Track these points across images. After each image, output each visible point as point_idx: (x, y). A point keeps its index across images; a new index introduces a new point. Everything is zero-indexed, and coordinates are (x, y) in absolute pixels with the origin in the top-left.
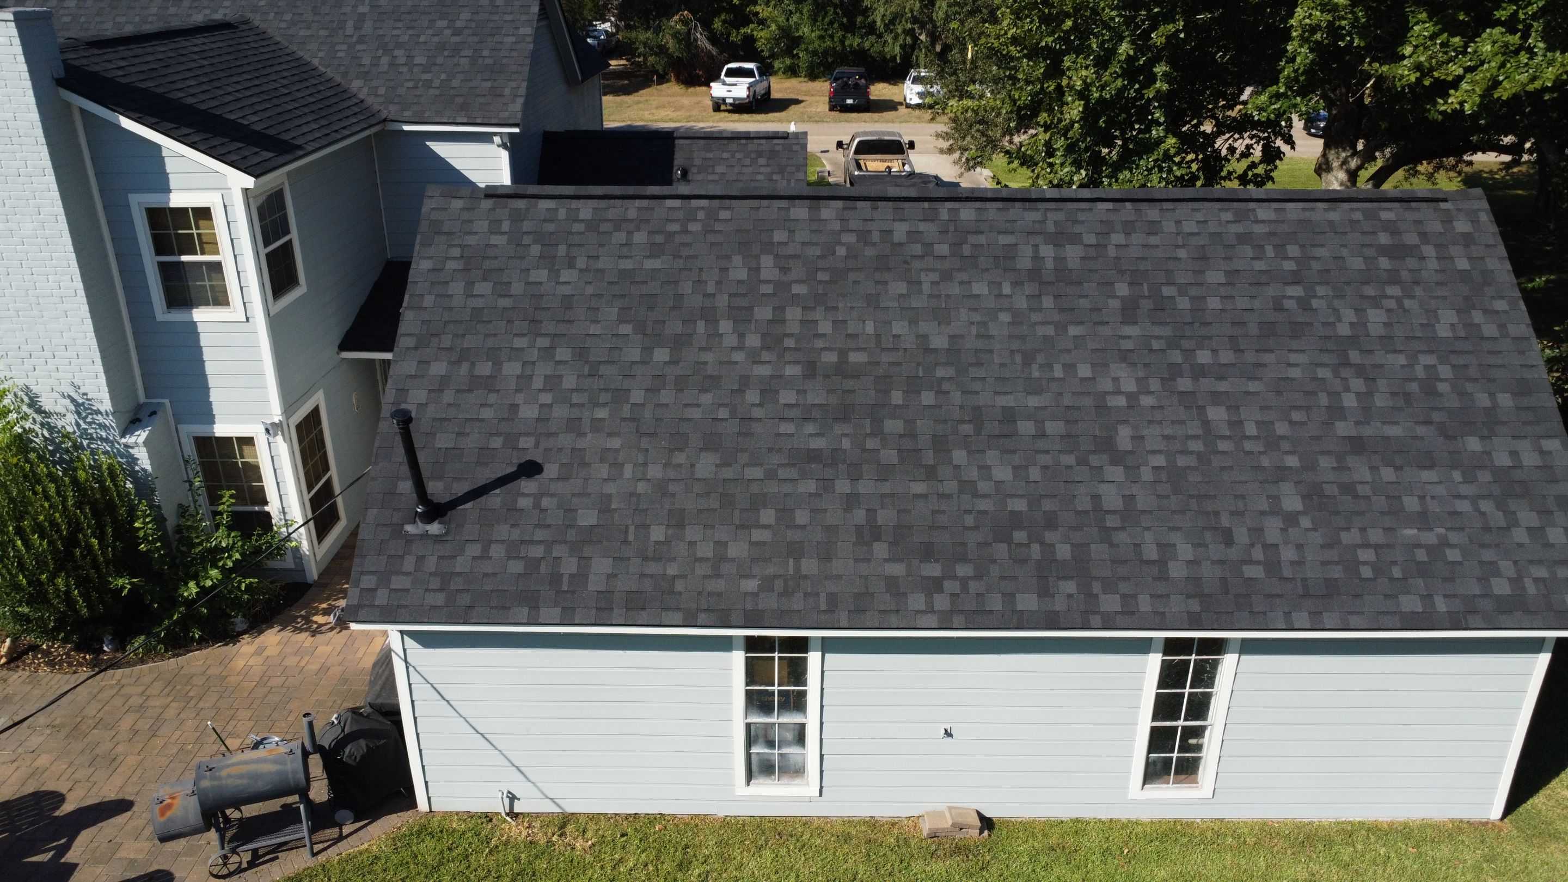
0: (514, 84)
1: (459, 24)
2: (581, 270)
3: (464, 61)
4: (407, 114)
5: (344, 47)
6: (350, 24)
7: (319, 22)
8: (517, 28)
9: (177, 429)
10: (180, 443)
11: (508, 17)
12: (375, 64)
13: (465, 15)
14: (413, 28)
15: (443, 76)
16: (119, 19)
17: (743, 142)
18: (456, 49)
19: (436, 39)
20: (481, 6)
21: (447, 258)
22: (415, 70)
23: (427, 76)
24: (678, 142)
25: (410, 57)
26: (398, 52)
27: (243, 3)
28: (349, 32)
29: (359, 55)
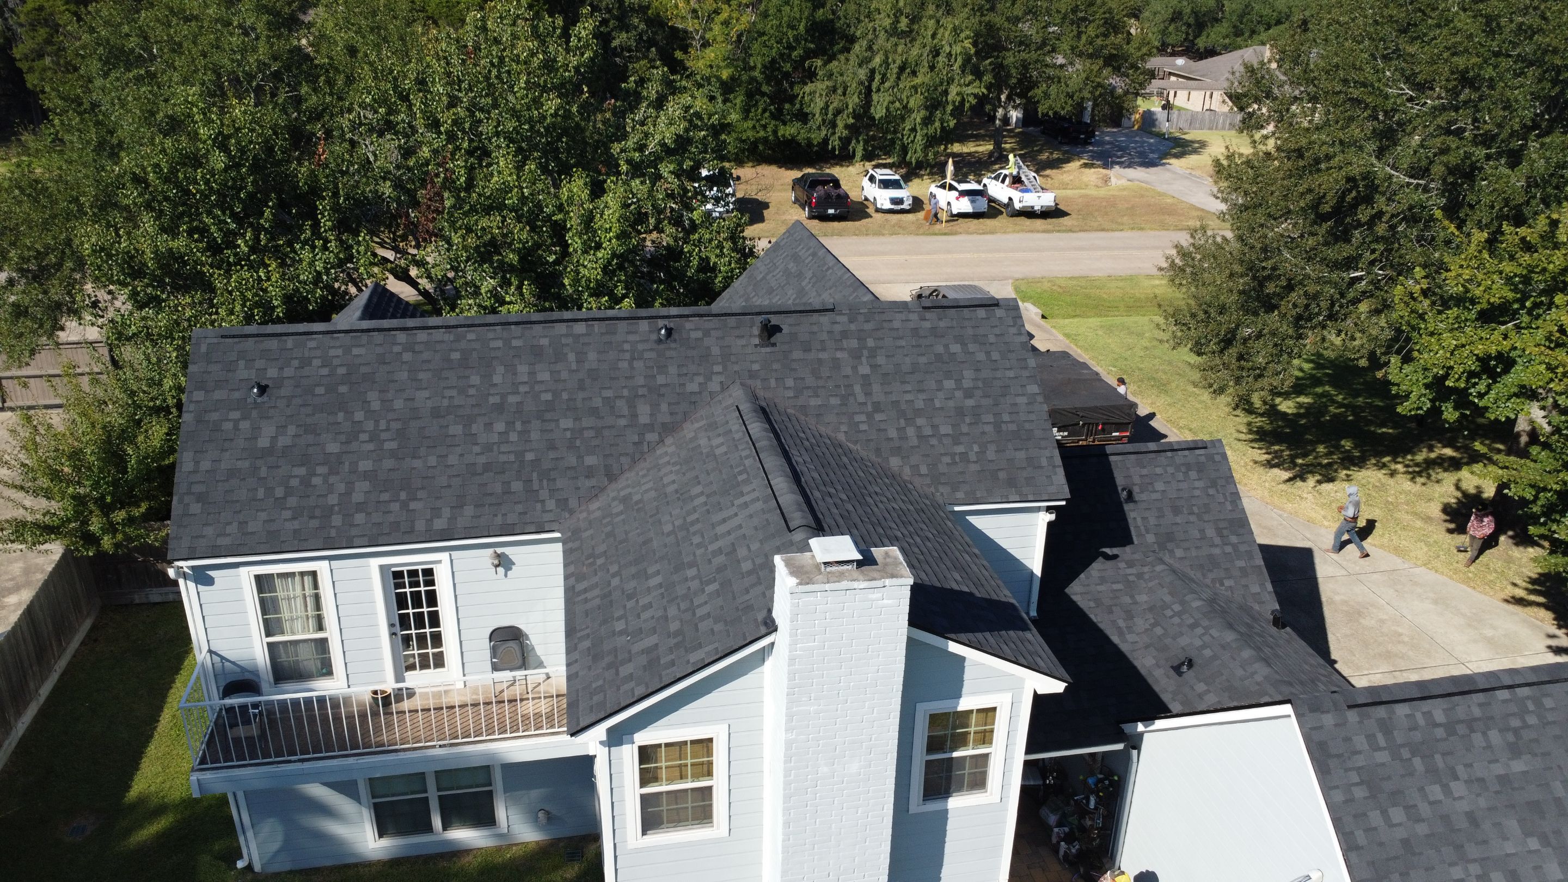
0: (1047, 453)
1: (967, 384)
2: (1466, 782)
3: (988, 429)
4: (960, 495)
5: (863, 418)
6: (857, 389)
7: (825, 387)
8: (1024, 386)
11: (1011, 374)
12: (904, 438)
13: (968, 374)
14: (923, 391)
15: (976, 448)
16: (606, 393)
17: (1169, 454)
18: (976, 413)
19: (951, 404)
20: (979, 362)
22: (945, 441)
23: (960, 449)
24: (1112, 458)
25: (935, 427)
26: (920, 421)
27: (736, 368)
28: (861, 398)
29: (882, 426)
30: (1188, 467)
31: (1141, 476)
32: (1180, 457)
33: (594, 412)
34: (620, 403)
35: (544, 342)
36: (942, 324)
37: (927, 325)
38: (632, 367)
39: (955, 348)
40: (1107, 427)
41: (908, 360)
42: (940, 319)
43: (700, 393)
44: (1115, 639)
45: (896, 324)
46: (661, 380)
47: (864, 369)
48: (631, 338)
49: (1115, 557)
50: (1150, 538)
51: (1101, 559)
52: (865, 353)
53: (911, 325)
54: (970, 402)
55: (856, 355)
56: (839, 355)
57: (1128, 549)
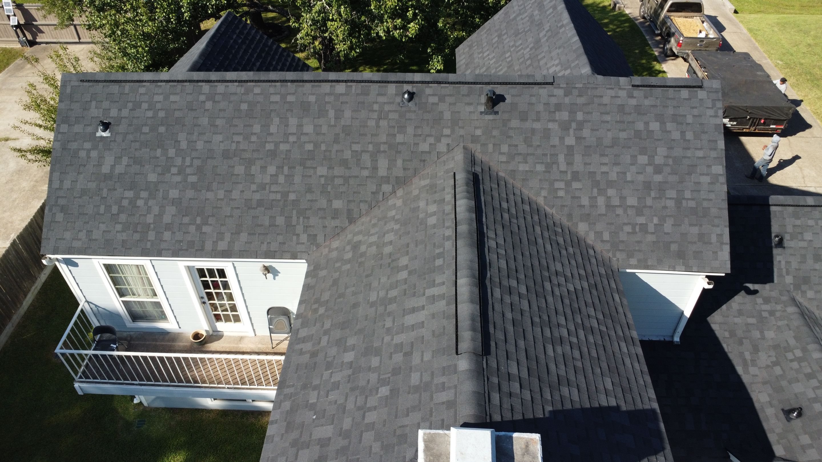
0: (718, 231)
1: (659, 160)
3: (671, 204)
4: (633, 261)
5: (562, 185)
6: (561, 158)
7: (534, 154)
8: (709, 166)
11: (700, 154)
12: (594, 206)
13: (662, 151)
14: (619, 164)
15: (656, 220)
16: (355, 147)
18: (662, 188)
19: (641, 178)
20: (674, 140)
22: (630, 212)
23: (641, 220)
24: (773, 209)
25: (623, 198)
26: (611, 192)
27: (462, 132)
28: (563, 167)
29: (577, 194)
31: (794, 226)
33: (344, 163)
34: (366, 158)
35: (312, 99)
36: (647, 102)
37: (633, 102)
38: (378, 126)
39: (655, 126)
40: (767, 121)
41: (610, 135)
42: (646, 97)
43: (429, 152)
44: (740, 370)
45: (606, 100)
46: (400, 138)
47: (570, 141)
48: (381, 99)
49: (755, 292)
50: (789, 279)
51: (743, 293)
52: (574, 125)
53: (619, 102)
54: (658, 178)
55: (565, 127)
56: (551, 125)
57: (768, 286)
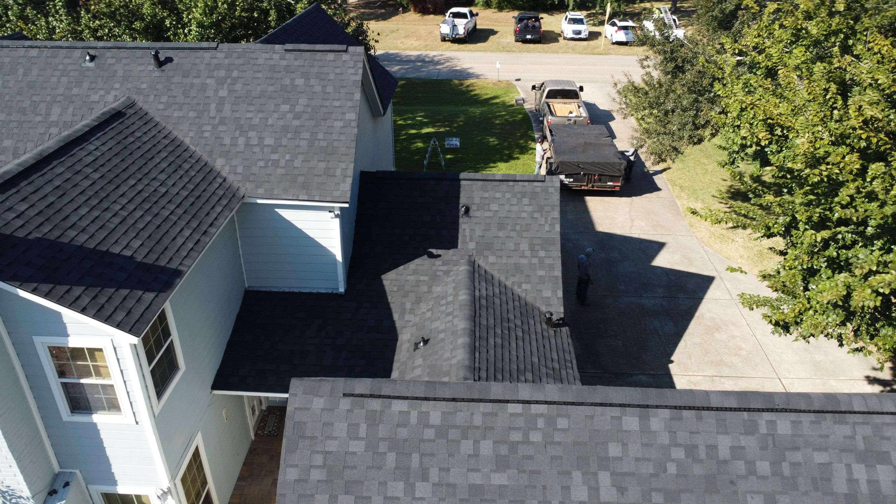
0: (343, 166)
1: (298, 109)
2: (434, 485)
3: (304, 143)
4: (261, 191)
5: (209, 128)
6: (213, 106)
7: (189, 104)
8: (344, 113)
9: (87, 487)
10: (90, 496)
11: (337, 104)
12: (234, 144)
13: (303, 101)
14: (263, 111)
15: (288, 157)
16: (35, 98)
18: (297, 132)
19: (281, 123)
20: (315, 93)
21: (311, 467)
22: (266, 150)
23: (275, 157)
24: (463, 183)
25: (261, 138)
26: (251, 134)
27: (129, 86)
28: (213, 114)
29: (221, 135)
30: (524, 195)
31: (482, 198)
32: (518, 187)
33: (23, 111)
34: (43, 106)
35: (7, 60)
36: (296, 63)
37: (284, 63)
38: (59, 82)
39: (300, 82)
40: (603, 178)
41: (259, 88)
42: (296, 59)
43: (98, 102)
45: (260, 61)
46: (75, 91)
47: (223, 93)
48: (66, 61)
49: (439, 256)
50: (472, 245)
51: (426, 256)
52: (229, 81)
53: (272, 63)
54: (296, 123)
55: (221, 82)
56: (209, 81)
57: (451, 252)
